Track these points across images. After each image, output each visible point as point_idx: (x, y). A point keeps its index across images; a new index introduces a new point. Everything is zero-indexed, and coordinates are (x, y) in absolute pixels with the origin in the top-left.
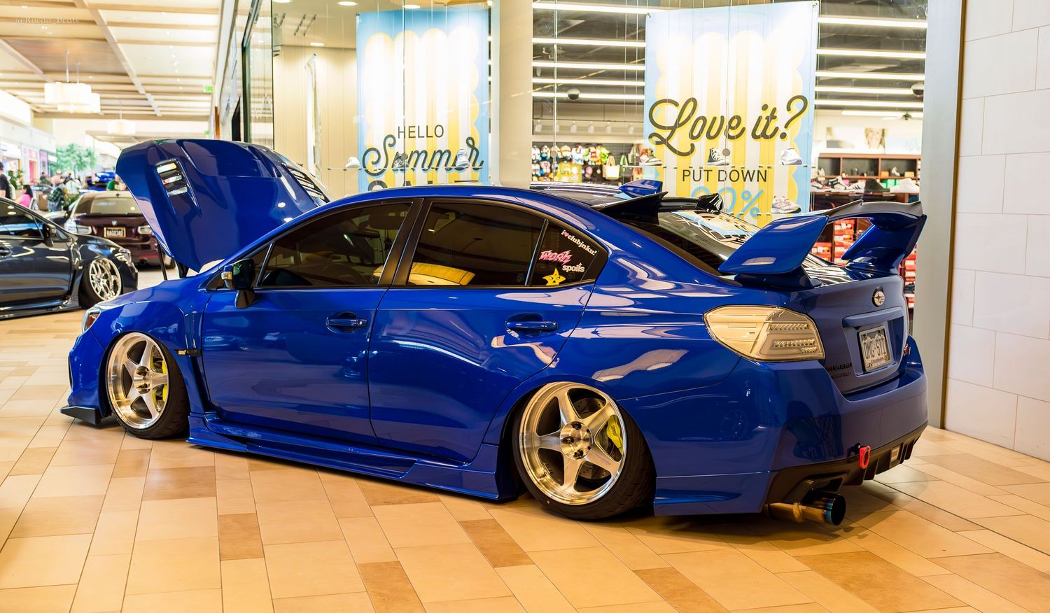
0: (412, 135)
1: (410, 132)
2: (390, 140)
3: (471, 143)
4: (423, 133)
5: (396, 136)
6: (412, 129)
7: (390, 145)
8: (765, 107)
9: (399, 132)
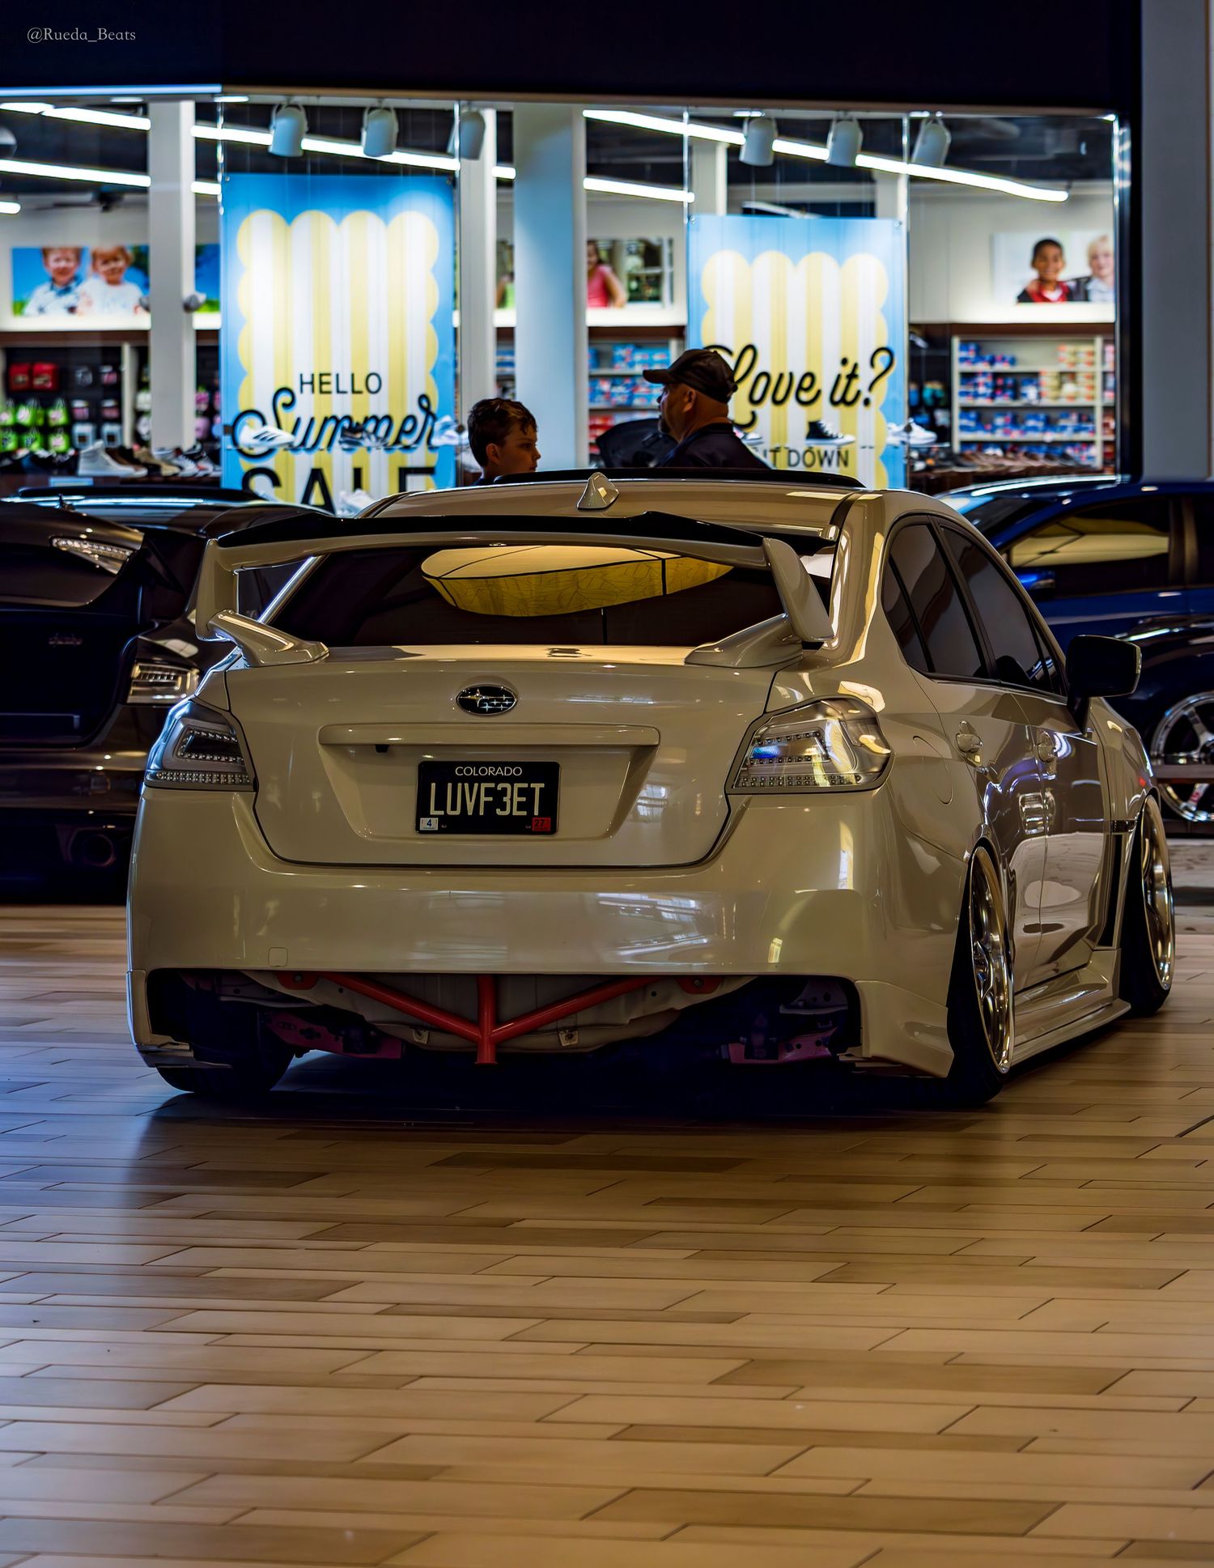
0: (325, 388)
1: (321, 383)
2: (285, 397)
3: (425, 404)
4: (345, 385)
5: (296, 391)
6: (325, 379)
7: (286, 406)
8: (844, 362)
9: (302, 383)
